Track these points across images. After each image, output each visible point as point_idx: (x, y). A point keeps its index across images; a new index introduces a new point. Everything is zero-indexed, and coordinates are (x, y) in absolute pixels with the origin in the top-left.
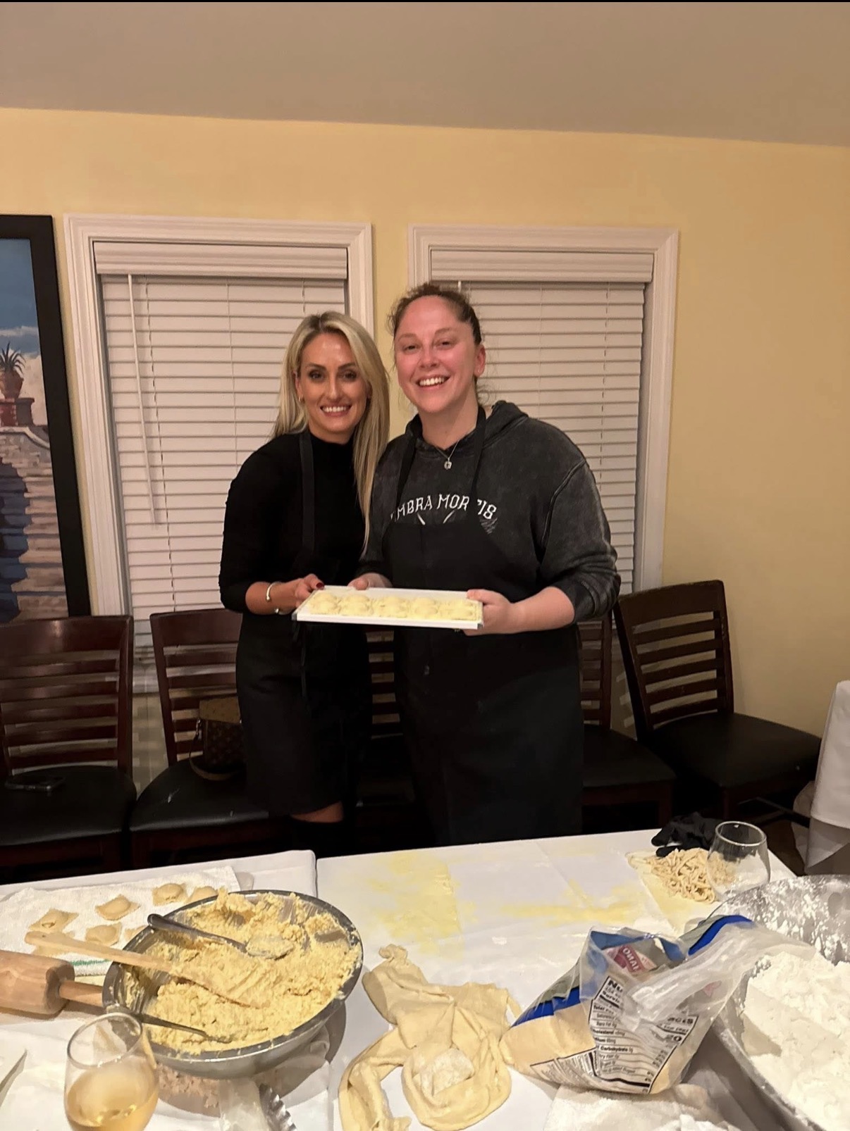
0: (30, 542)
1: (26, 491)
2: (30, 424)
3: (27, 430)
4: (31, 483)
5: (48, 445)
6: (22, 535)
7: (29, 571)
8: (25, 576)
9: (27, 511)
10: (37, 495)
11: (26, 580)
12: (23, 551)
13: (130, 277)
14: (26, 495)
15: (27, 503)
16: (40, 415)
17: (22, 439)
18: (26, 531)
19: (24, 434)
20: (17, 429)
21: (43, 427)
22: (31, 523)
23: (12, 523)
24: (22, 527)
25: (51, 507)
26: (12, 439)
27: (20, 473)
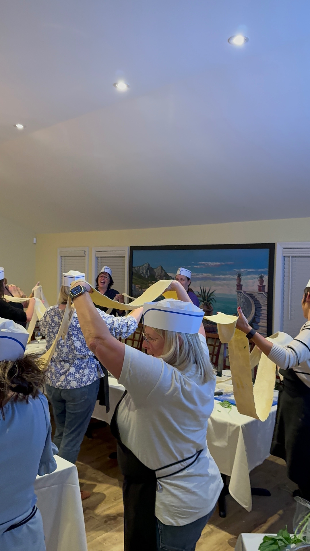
0: (261, 320)
1: (261, 308)
2: (264, 291)
3: (263, 293)
4: (263, 306)
5: (267, 297)
6: (259, 318)
7: (260, 328)
8: (259, 329)
9: (261, 312)
10: (264, 309)
11: (259, 330)
12: (259, 322)
13: (291, 257)
14: (261, 309)
15: (261, 310)
16: (266, 290)
17: (262, 295)
18: (260, 317)
19: (262, 294)
20: (261, 292)
21: (267, 292)
22: (262, 315)
23: (258, 315)
24: (259, 316)
25: (266, 308)
26: (260, 295)
27: (261, 303)
